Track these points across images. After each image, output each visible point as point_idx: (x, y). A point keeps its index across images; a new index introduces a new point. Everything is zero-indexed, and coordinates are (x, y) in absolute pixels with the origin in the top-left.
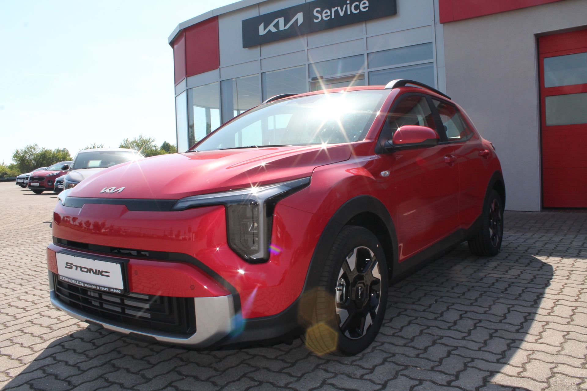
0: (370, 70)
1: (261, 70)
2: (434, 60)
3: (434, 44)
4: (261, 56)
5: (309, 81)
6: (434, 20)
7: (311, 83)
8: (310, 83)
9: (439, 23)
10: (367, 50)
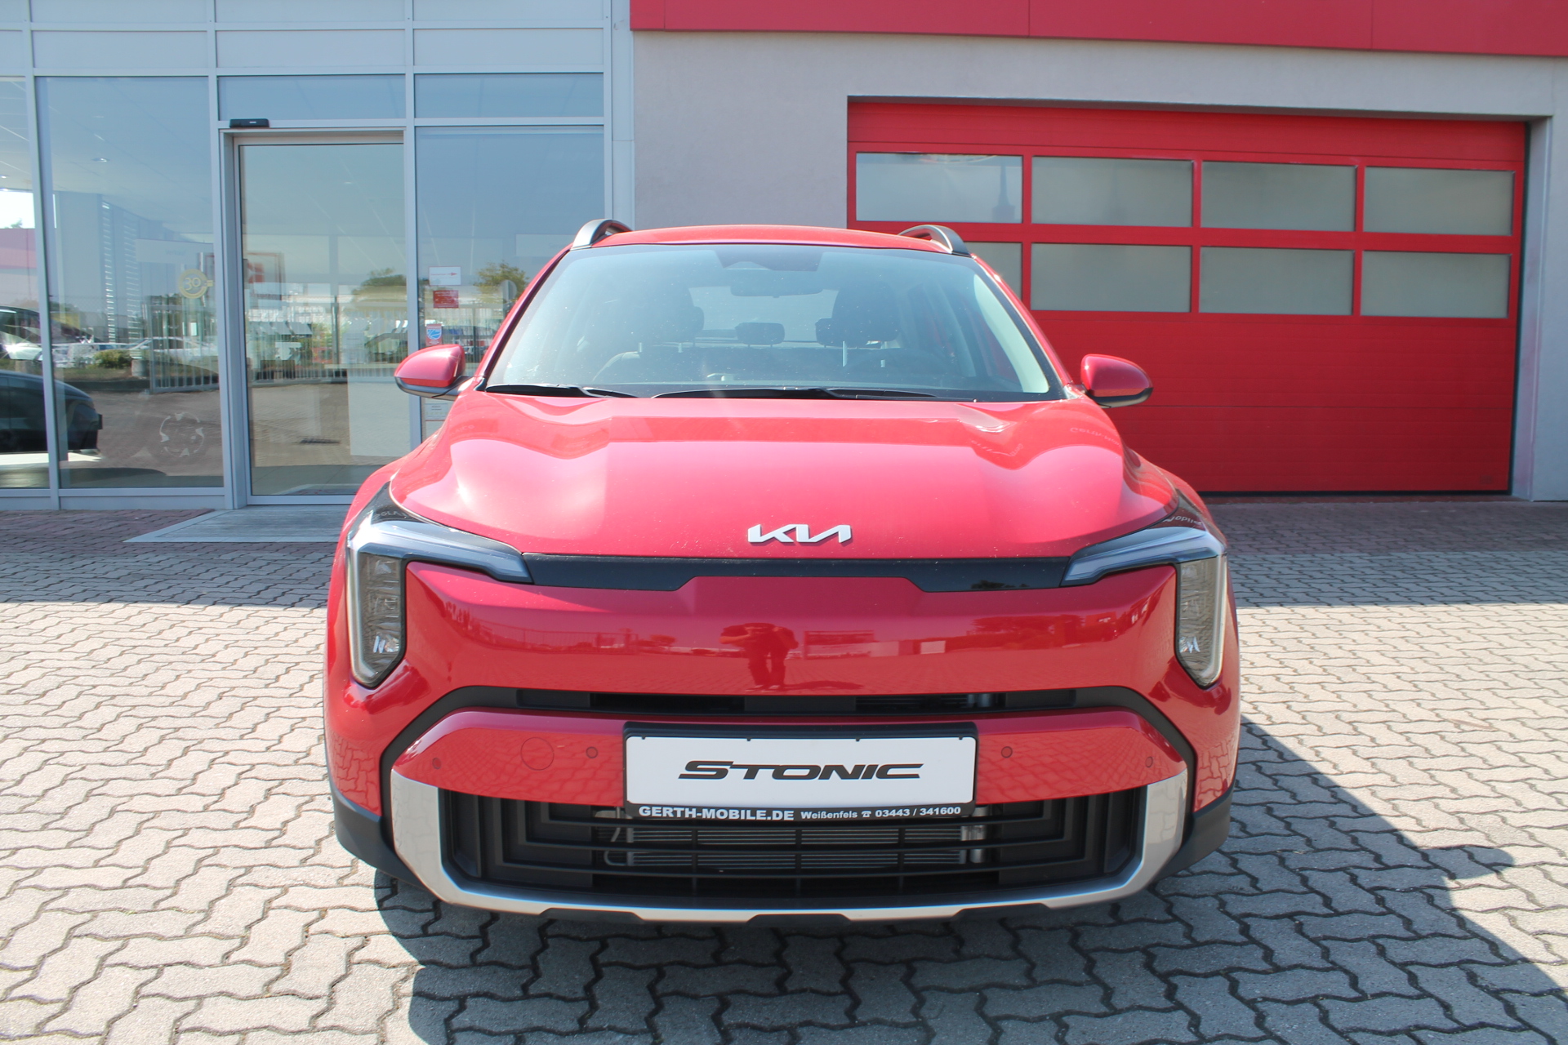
0: (420, 122)
1: (34, 66)
2: (605, 120)
3: (607, 77)
4: (31, 20)
5: (219, 129)
6: (610, 16)
7: (225, 134)
8: (222, 136)
9: (628, 27)
10: (414, 64)
